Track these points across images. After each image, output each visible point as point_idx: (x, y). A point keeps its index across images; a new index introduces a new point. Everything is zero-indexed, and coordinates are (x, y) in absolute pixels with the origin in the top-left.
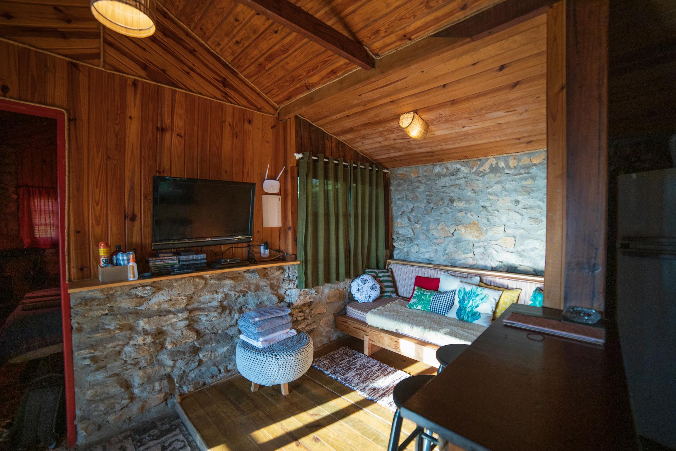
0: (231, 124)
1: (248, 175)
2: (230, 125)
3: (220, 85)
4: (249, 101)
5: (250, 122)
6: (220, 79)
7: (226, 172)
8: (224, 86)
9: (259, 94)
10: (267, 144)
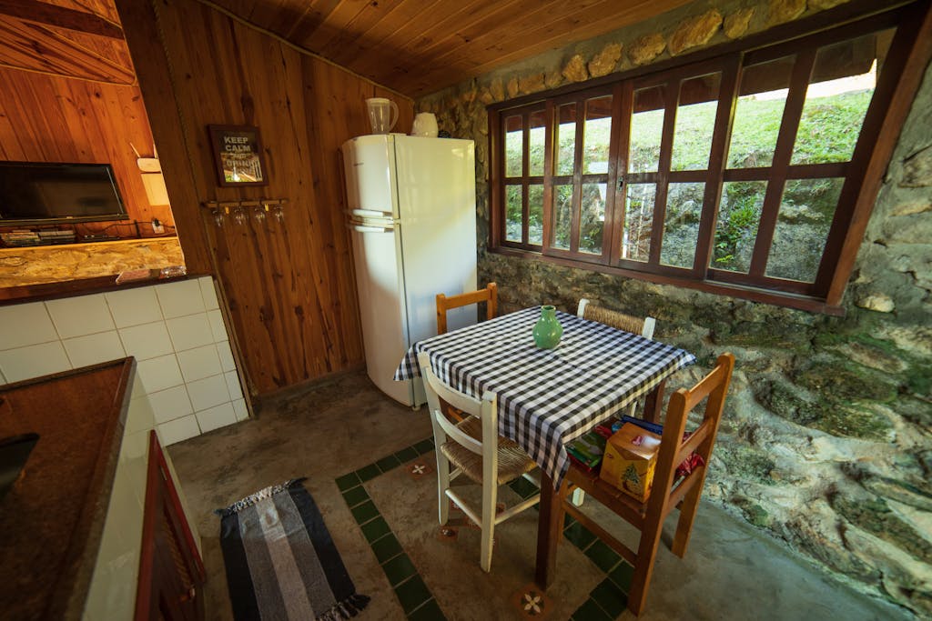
0: (70, 98)
1: (114, 154)
2: (69, 100)
3: (33, 53)
4: (87, 70)
5: (97, 95)
6: (28, 43)
7: (83, 152)
8: (39, 51)
9: (99, 59)
10: (132, 120)
